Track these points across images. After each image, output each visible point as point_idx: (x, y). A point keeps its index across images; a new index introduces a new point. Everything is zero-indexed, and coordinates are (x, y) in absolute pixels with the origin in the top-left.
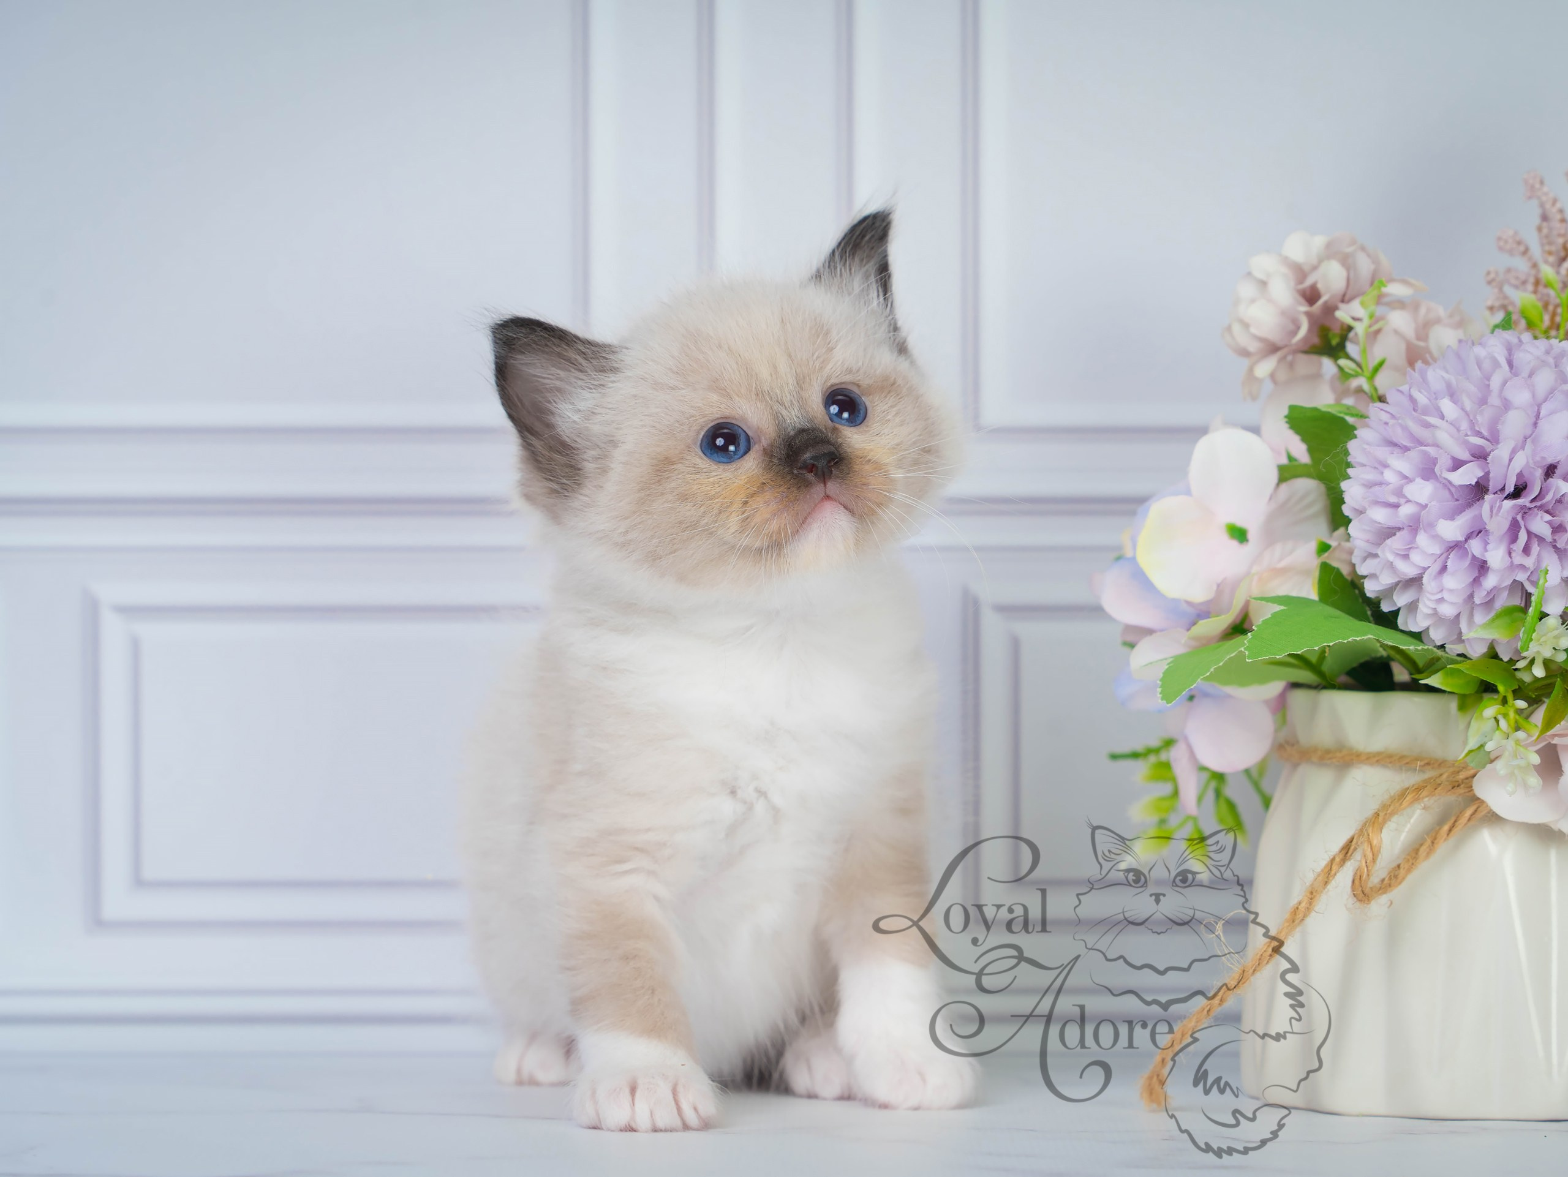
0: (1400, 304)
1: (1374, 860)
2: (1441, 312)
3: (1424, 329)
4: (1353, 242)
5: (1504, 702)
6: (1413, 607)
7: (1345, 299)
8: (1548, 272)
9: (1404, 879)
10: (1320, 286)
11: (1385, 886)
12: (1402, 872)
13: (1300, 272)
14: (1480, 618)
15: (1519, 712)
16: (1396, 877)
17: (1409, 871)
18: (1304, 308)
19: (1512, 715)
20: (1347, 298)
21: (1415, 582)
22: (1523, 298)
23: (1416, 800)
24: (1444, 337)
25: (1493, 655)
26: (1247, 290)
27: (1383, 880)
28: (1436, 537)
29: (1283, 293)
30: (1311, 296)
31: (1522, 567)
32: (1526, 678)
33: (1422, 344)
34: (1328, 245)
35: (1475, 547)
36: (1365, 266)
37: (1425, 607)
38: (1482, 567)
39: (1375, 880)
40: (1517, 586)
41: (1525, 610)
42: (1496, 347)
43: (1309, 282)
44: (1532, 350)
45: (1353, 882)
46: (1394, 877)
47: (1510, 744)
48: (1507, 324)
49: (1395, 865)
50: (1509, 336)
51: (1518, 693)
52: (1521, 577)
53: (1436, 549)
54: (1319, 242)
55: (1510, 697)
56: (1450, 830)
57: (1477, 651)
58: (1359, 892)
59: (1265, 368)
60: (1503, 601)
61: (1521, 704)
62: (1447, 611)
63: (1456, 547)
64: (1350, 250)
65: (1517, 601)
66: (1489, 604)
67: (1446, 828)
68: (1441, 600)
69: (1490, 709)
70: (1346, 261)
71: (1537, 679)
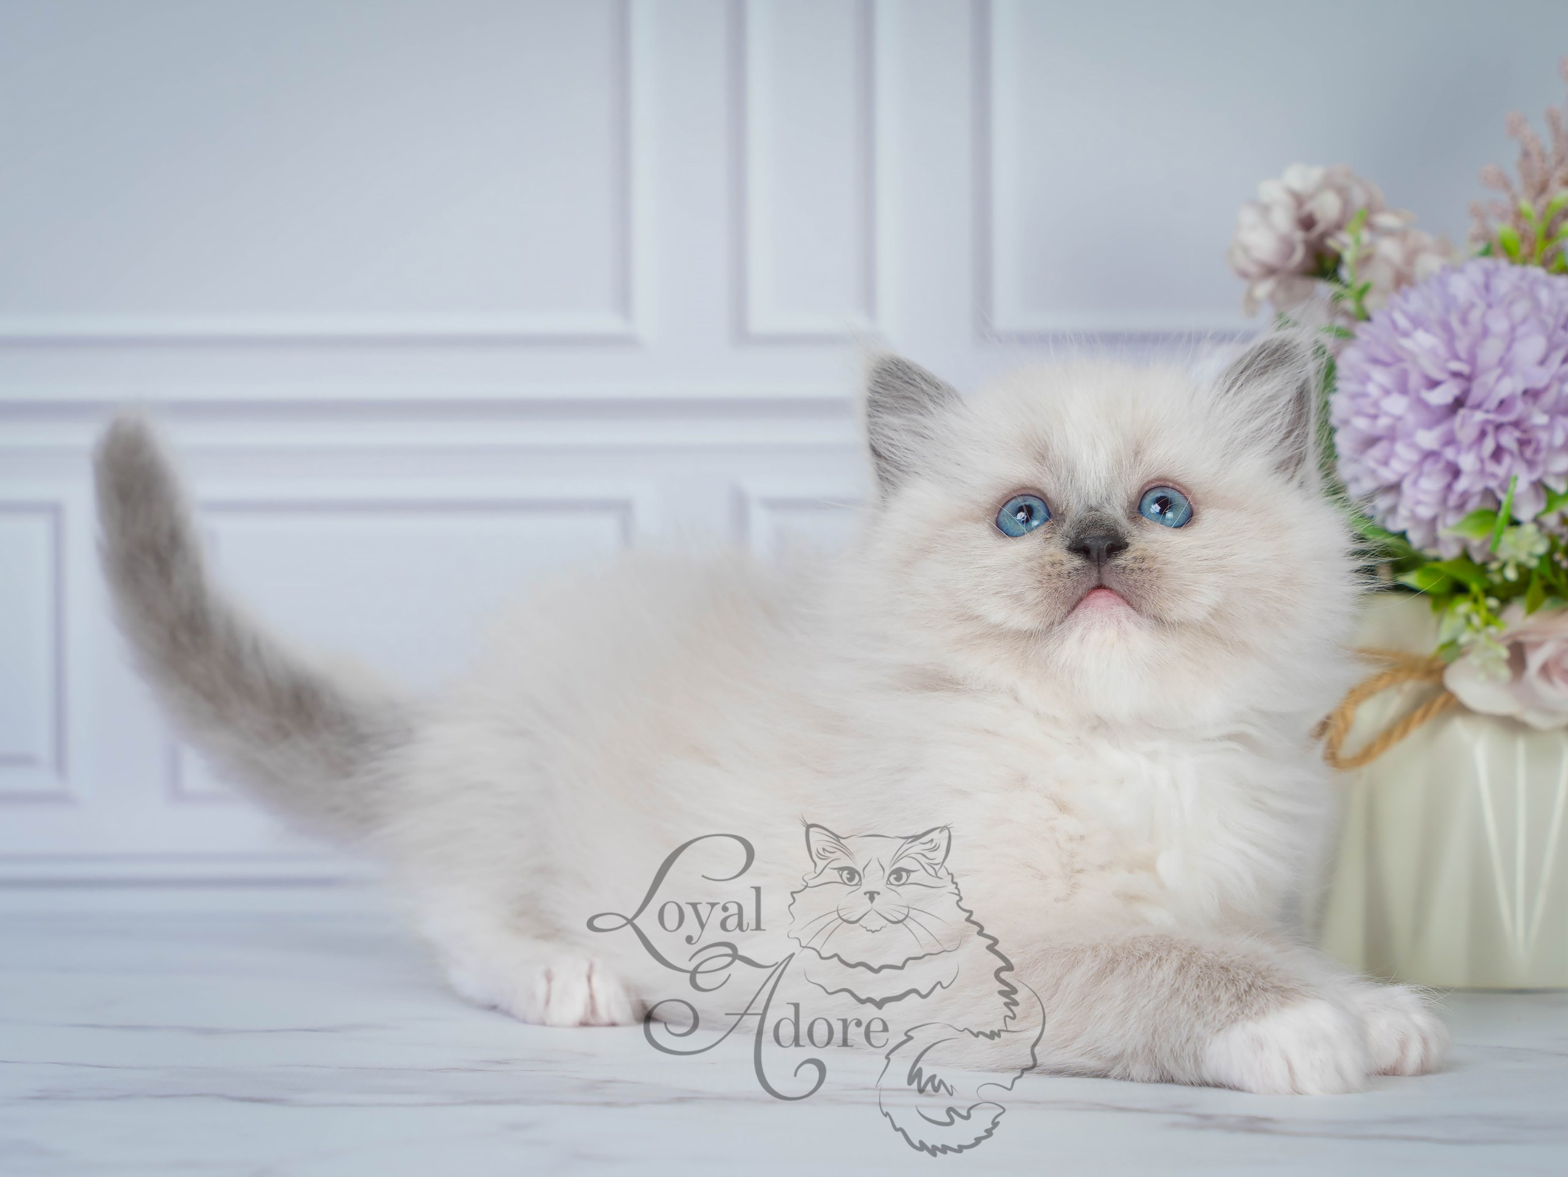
0: (1389, 233)
2: (1427, 239)
3: (1411, 257)
4: (1349, 175)
5: (1475, 600)
6: (1393, 510)
7: (1339, 227)
8: (1525, 205)
9: (1378, 755)
10: (1317, 215)
12: (1376, 749)
13: (1299, 200)
14: (1452, 519)
15: (1490, 610)
17: (1383, 749)
18: (1300, 235)
19: (1483, 613)
20: (1341, 226)
21: (1394, 488)
22: (1504, 229)
23: (1391, 683)
24: (1429, 263)
25: (1466, 556)
26: (1248, 216)
27: (1357, 755)
28: (1413, 446)
29: (1283, 220)
30: (1307, 223)
31: (1493, 476)
32: (1496, 579)
33: (1408, 269)
34: (1326, 177)
35: (1449, 453)
36: (1359, 197)
37: (1403, 511)
38: (1455, 472)
39: (1348, 753)
40: (1488, 493)
41: (1496, 514)
42: (1475, 271)
43: (1306, 209)
44: (1508, 277)
46: (1369, 753)
47: (1482, 638)
48: (1487, 252)
49: (1369, 743)
50: (1488, 263)
51: (1488, 592)
52: (1493, 484)
53: (1414, 457)
54: (1316, 174)
55: (1481, 597)
56: (1424, 715)
57: (1450, 552)
59: (1263, 289)
60: (1473, 504)
61: (1493, 602)
62: (1425, 512)
63: (1430, 455)
64: (1344, 182)
65: (1490, 505)
66: (1461, 507)
67: (1420, 712)
68: (1418, 503)
69: (1463, 606)
70: (1342, 192)
71: (1506, 580)
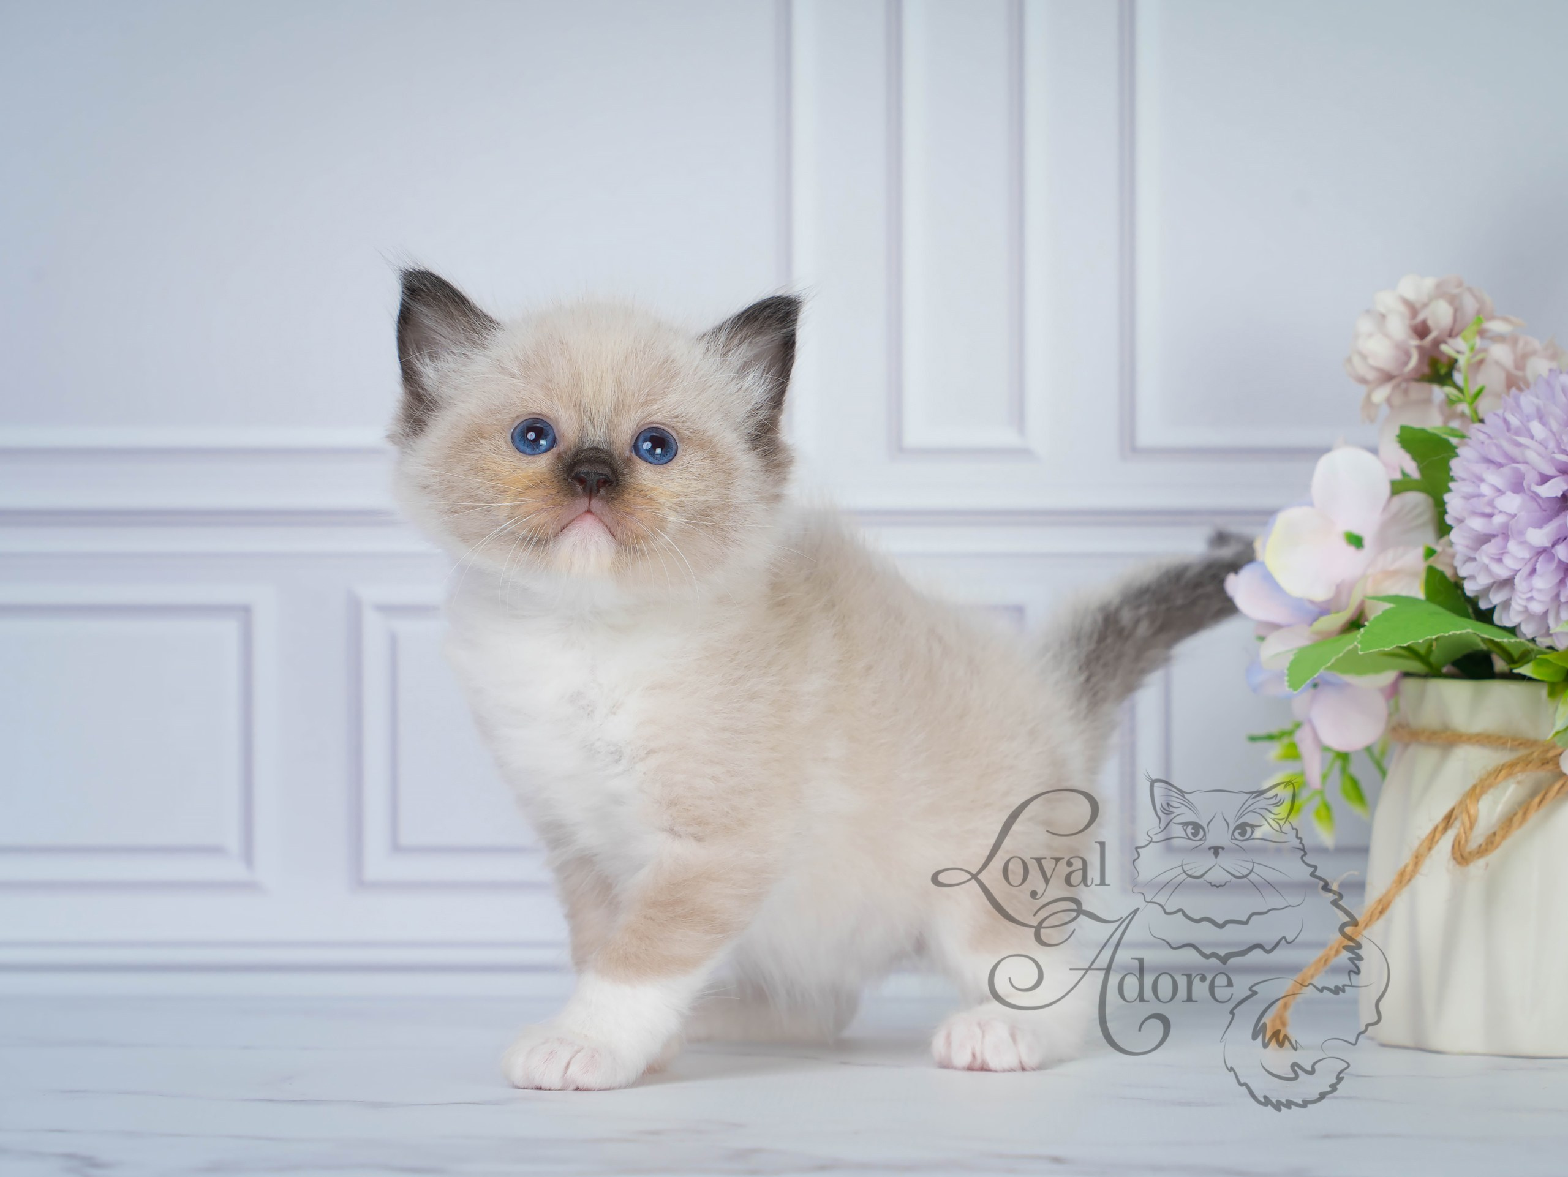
0: (1500, 338)
1: (1471, 827)
2: (1536, 344)
3: (1521, 362)
4: (1460, 284)
6: (1507, 604)
7: (1452, 334)
9: (1499, 845)
10: (1430, 323)
11: (1482, 851)
12: (1498, 838)
13: (1413, 309)
16: (1492, 843)
17: (1504, 837)
18: (1414, 342)
20: (1454, 333)
21: (1508, 583)
23: (1510, 775)
24: (1539, 366)
26: (1365, 325)
27: (1480, 846)
28: (1526, 544)
29: (1399, 328)
30: (1422, 331)
33: (1519, 373)
34: (1438, 286)
35: (1561, 551)
36: (1470, 305)
37: (1516, 606)
39: (1473, 845)
43: (1420, 317)
45: (1453, 847)
46: (1491, 843)
49: (1492, 831)
53: (1526, 554)
54: (1429, 283)
56: (1541, 802)
57: (1564, 644)
58: (1458, 855)
59: (1381, 394)
62: (1537, 608)
63: (1544, 552)
64: (1455, 291)
67: (1537, 800)
68: (1531, 599)
70: (1454, 301)
